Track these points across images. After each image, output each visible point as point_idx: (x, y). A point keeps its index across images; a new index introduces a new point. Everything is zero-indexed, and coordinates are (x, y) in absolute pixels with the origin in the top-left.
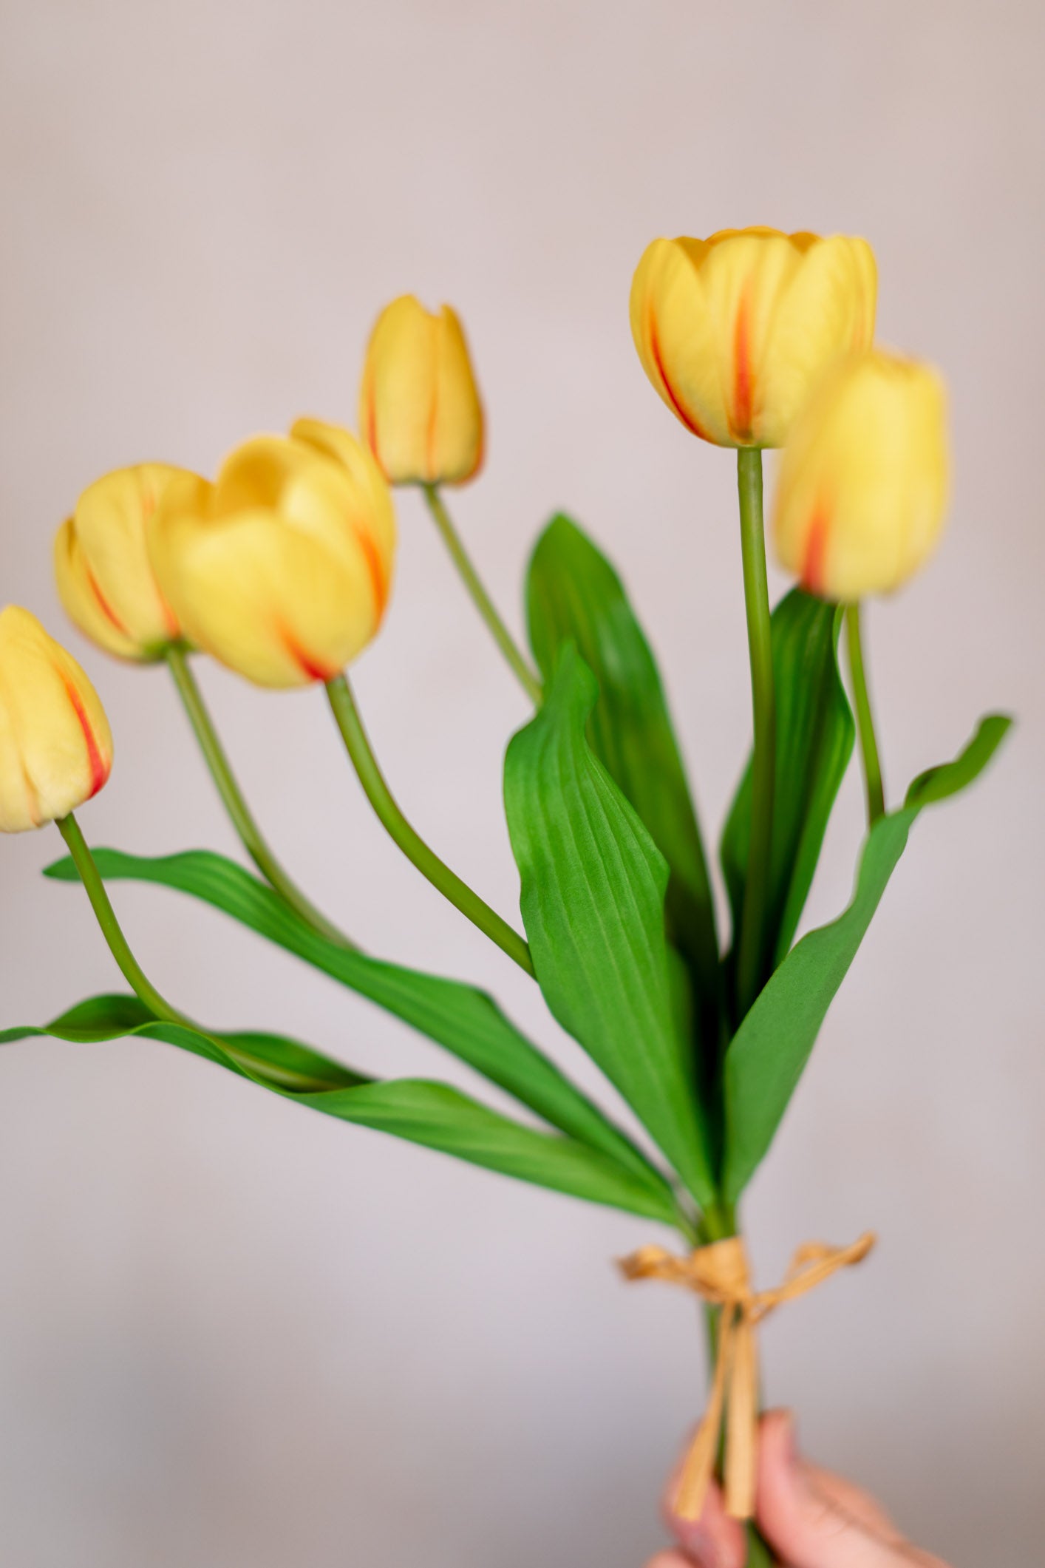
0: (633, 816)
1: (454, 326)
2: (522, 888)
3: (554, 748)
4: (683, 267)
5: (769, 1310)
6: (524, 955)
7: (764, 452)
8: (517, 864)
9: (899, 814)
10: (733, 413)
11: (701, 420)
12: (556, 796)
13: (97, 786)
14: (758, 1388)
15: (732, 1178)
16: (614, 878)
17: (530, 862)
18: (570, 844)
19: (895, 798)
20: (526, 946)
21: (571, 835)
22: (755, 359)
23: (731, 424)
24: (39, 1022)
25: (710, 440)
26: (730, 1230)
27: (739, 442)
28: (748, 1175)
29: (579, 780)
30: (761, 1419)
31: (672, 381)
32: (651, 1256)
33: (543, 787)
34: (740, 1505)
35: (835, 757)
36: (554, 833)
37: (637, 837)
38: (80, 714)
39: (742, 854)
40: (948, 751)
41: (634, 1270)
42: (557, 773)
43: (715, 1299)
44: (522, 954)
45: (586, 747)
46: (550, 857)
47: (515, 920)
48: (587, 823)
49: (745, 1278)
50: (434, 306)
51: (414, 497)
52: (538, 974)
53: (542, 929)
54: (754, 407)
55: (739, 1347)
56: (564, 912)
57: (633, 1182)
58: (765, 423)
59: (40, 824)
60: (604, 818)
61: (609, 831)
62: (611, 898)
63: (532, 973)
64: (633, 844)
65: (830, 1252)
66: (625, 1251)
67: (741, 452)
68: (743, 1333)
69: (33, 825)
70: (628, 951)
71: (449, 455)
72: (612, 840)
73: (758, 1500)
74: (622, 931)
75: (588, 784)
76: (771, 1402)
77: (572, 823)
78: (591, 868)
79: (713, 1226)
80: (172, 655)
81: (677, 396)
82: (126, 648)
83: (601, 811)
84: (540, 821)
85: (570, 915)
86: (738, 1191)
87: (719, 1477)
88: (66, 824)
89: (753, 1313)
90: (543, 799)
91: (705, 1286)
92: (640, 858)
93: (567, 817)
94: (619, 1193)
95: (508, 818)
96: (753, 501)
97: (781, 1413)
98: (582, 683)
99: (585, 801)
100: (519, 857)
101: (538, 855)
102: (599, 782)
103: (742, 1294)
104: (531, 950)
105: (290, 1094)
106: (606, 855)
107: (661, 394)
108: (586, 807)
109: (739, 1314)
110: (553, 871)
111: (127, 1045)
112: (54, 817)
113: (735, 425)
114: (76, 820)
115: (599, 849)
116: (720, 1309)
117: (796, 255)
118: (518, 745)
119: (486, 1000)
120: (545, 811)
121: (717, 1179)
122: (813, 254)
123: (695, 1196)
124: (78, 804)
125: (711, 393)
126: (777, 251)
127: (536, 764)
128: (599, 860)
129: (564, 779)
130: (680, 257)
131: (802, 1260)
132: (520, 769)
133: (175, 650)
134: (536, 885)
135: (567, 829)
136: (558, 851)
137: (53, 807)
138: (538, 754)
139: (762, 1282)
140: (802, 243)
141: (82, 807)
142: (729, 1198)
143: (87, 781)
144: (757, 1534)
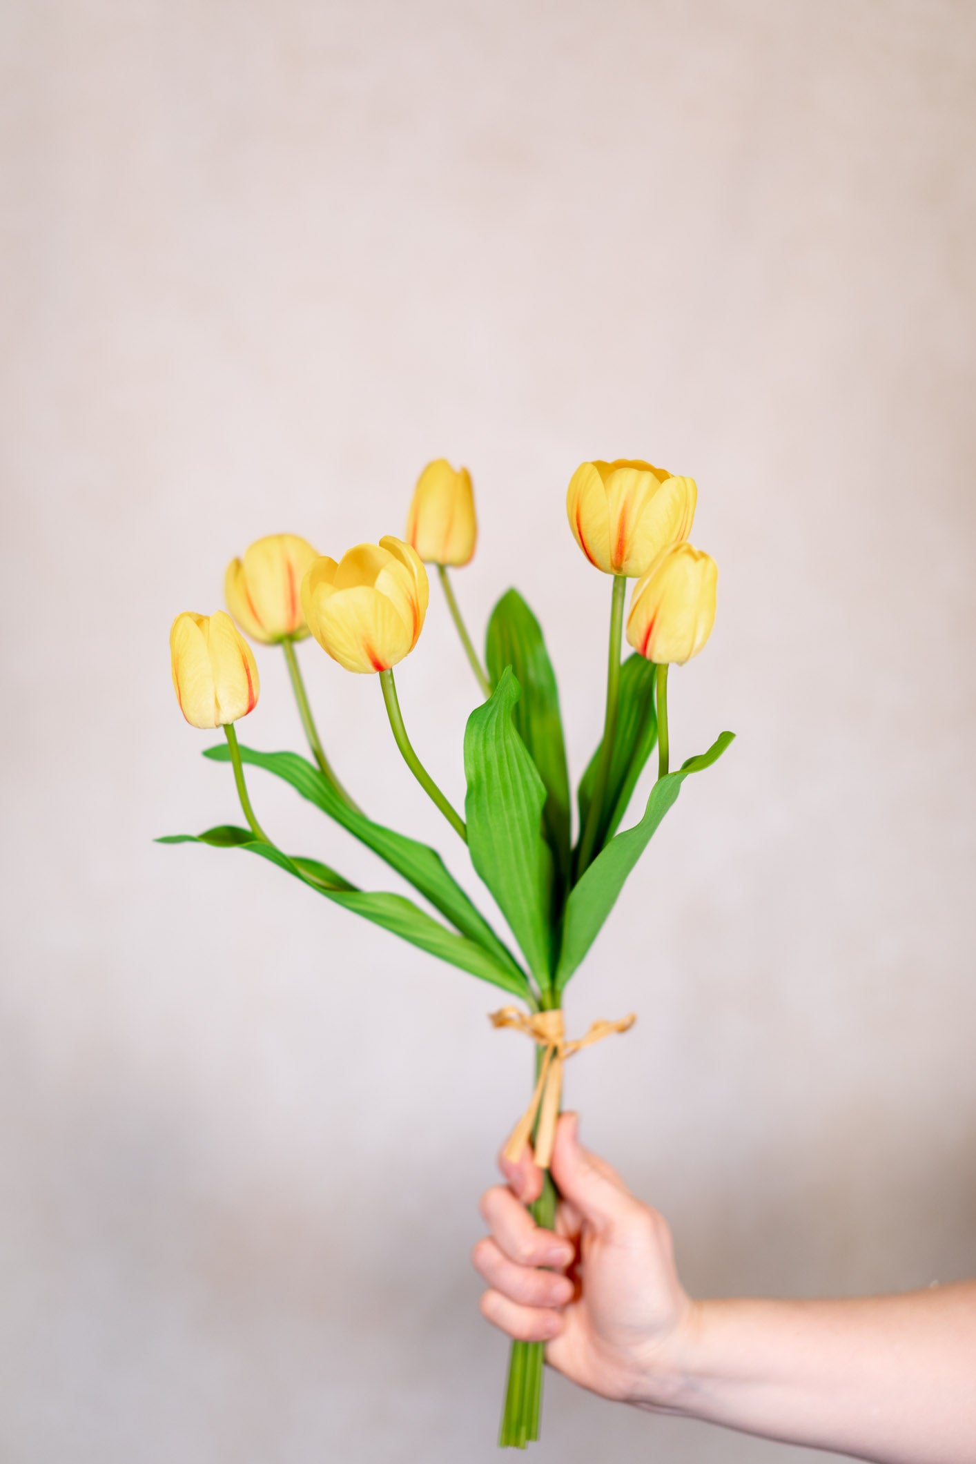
0: (531, 762)
1: (467, 480)
2: (467, 792)
3: (494, 720)
4: (598, 480)
5: (574, 1052)
6: (463, 831)
7: (629, 580)
8: (467, 779)
9: (675, 774)
10: (613, 558)
11: (597, 559)
12: (492, 746)
13: (250, 709)
14: (560, 1097)
15: (561, 974)
16: (517, 794)
17: (473, 779)
18: (495, 772)
19: (675, 766)
20: (465, 826)
21: (497, 768)
22: (628, 532)
23: (612, 563)
24: (195, 833)
25: (601, 569)
26: (556, 1005)
27: (615, 572)
28: (572, 972)
29: (505, 740)
30: (560, 1115)
31: (584, 538)
32: (512, 1014)
33: (485, 740)
34: (542, 1160)
35: (647, 745)
36: (488, 765)
37: (532, 774)
38: (247, 671)
39: (590, 792)
41: (500, 1021)
42: (494, 734)
43: (543, 1042)
44: (461, 828)
45: (510, 720)
46: (484, 779)
47: (463, 816)
49: (561, 1034)
50: (457, 467)
51: (432, 571)
52: (469, 841)
53: (475, 817)
54: (625, 557)
55: (553, 1072)
56: (488, 809)
57: (504, 970)
58: (630, 565)
59: (217, 727)
60: (515, 760)
61: (517, 768)
62: (514, 805)
63: (466, 840)
64: (529, 777)
65: (607, 1024)
66: (494, 1009)
67: (616, 578)
68: (556, 1063)
69: (215, 727)
70: (519, 835)
71: (456, 551)
72: (518, 773)
73: (552, 1158)
74: (517, 823)
75: (509, 742)
76: (566, 1107)
77: (498, 761)
78: (505, 786)
79: (547, 1001)
80: (286, 642)
81: (586, 544)
82: (261, 635)
83: (514, 757)
84: (482, 758)
85: (491, 811)
86: (564, 984)
87: (532, 1143)
88: (229, 728)
89: (564, 1052)
90: (484, 746)
91: (538, 1034)
92: (533, 788)
93: (496, 758)
94: (496, 975)
95: (465, 754)
96: (619, 603)
97: (572, 1113)
98: (512, 687)
99: (506, 751)
100: (468, 775)
101: (478, 776)
102: (513, 740)
103: (559, 1042)
104: (467, 828)
105: (322, 890)
106: (514, 781)
107: (577, 540)
108: (507, 753)
109: (555, 1052)
110: (484, 786)
111: (237, 853)
112: (225, 723)
113: (614, 564)
114: (235, 727)
115: (511, 777)
116: (545, 1048)
117: (657, 482)
118: (476, 716)
119: (436, 855)
120: (485, 753)
121: (553, 974)
122: (666, 483)
123: (539, 983)
124: (238, 718)
125: (604, 546)
126: (648, 477)
127: (483, 728)
128: (510, 783)
129: (497, 738)
130: (596, 473)
131: (595, 1027)
132: (475, 728)
133: (288, 639)
134: (475, 791)
135: (495, 763)
136: (489, 775)
137: (226, 718)
138: (485, 722)
139: (571, 1037)
140: (661, 476)
141: (239, 720)
142: (558, 987)
143: (245, 707)
144: (550, 1178)
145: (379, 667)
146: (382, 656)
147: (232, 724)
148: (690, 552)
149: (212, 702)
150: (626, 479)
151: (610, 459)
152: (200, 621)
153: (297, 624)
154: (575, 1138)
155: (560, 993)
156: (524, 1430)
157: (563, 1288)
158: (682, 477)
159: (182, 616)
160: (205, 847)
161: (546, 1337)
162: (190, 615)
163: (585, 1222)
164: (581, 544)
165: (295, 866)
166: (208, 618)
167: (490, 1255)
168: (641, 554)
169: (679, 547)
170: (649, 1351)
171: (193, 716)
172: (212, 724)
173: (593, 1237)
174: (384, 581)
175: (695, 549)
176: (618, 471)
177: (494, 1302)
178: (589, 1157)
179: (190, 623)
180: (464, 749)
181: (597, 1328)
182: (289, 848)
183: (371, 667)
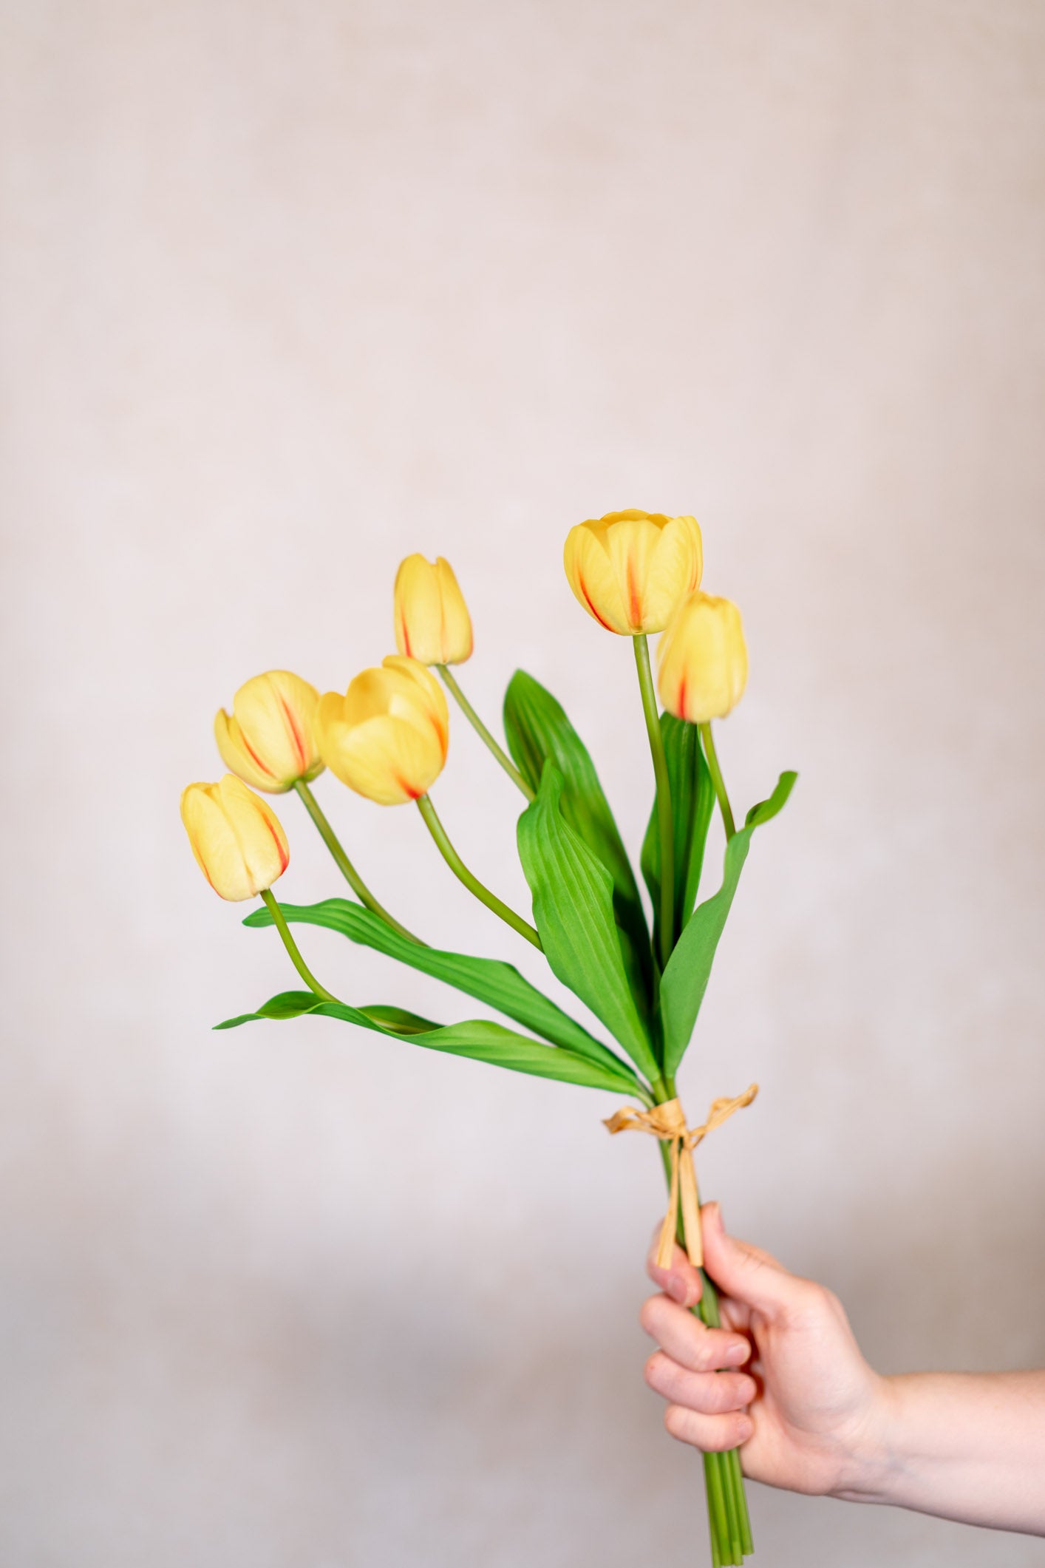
1: (444, 566)
2: (533, 900)
3: (544, 818)
4: (595, 544)
5: (699, 1139)
6: (536, 939)
7: (647, 635)
8: (531, 888)
9: (743, 831)
10: (630, 618)
11: (613, 624)
12: (547, 845)
13: (284, 868)
14: (697, 1188)
15: (669, 1062)
16: (584, 888)
17: (538, 888)
18: (557, 872)
19: (740, 824)
20: (537, 933)
21: (558, 866)
22: (640, 589)
23: (629, 624)
25: (617, 633)
26: (671, 1095)
27: (634, 632)
29: (559, 835)
30: (701, 1208)
31: (594, 605)
32: (630, 1115)
33: (540, 841)
34: (697, 1260)
35: (706, 803)
36: (548, 866)
37: (593, 862)
38: (271, 829)
39: (655, 866)
40: (765, 794)
41: (617, 1124)
42: (547, 833)
43: (666, 1137)
44: (534, 937)
45: (560, 816)
46: (547, 881)
47: (530, 920)
48: (566, 859)
49: (684, 1123)
51: (434, 672)
52: (546, 951)
53: (545, 922)
54: (642, 614)
55: (683, 1165)
56: (558, 910)
57: (611, 1072)
58: (648, 622)
59: (255, 895)
61: (578, 861)
62: (583, 900)
63: (543, 951)
64: (592, 868)
65: (728, 1101)
66: (607, 1114)
67: (636, 638)
68: (684, 1153)
69: (252, 896)
70: (596, 930)
71: (455, 646)
72: (580, 867)
73: (705, 1257)
74: (590, 918)
75: (564, 836)
77: (557, 859)
78: (570, 883)
79: (661, 1093)
80: (300, 785)
81: (598, 612)
82: (273, 784)
83: (573, 851)
84: (540, 861)
85: (560, 913)
86: (674, 1071)
88: (265, 894)
89: (689, 1143)
90: (540, 847)
91: (659, 1130)
92: (597, 875)
93: (554, 856)
94: (602, 1078)
95: (521, 861)
97: (713, 1204)
98: (555, 780)
99: (563, 845)
100: (530, 882)
101: (540, 880)
102: (568, 833)
103: (683, 1133)
104: (540, 935)
106: (578, 875)
107: (585, 607)
108: (564, 849)
109: (681, 1141)
110: (549, 888)
112: (262, 890)
113: (632, 624)
114: (272, 891)
115: (574, 872)
116: (670, 1141)
117: (656, 529)
118: (524, 819)
119: (512, 968)
120: (542, 854)
121: (661, 1064)
122: (667, 527)
123: (648, 1077)
124: (273, 881)
125: (618, 609)
126: (645, 528)
127: (535, 828)
128: (574, 879)
129: (552, 835)
130: (591, 535)
131: (716, 1108)
132: (526, 833)
133: (301, 780)
134: (541, 898)
135: (554, 862)
136: (551, 876)
137: (261, 885)
138: (535, 822)
139: (693, 1124)
140: (659, 521)
141: (274, 883)
142: (669, 1076)
143: (278, 867)
144: (707, 1276)
145: (414, 794)
146: (415, 783)
147: (269, 890)
148: (704, 600)
149: (243, 871)
150: (622, 535)
151: (598, 517)
152: (208, 791)
153: (307, 764)
154: (722, 1229)
155: (673, 1080)
156: (737, 1545)
157: (746, 1386)
158: (681, 518)
159: (188, 789)
160: (268, 1022)
161: (740, 1442)
162: (196, 786)
163: (752, 1311)
164: (593, 613)
165: (367, 1017)
166: (216, 785)
167: (664, 1370)
168: (657, 609)
169: (695, 597)
170: (852, 1429)
171: (224, 890)
172: (249, 894)
173: (766, 1327)
174: (398, 706)
175: (711, 594)
176: (613, 526)
177: (680, 1418)
178: (744, 1247)
179: (197, 795)
180: (520, 855)
181: (790, 1418)
182: (355, 1000)
183: (405, 796)
